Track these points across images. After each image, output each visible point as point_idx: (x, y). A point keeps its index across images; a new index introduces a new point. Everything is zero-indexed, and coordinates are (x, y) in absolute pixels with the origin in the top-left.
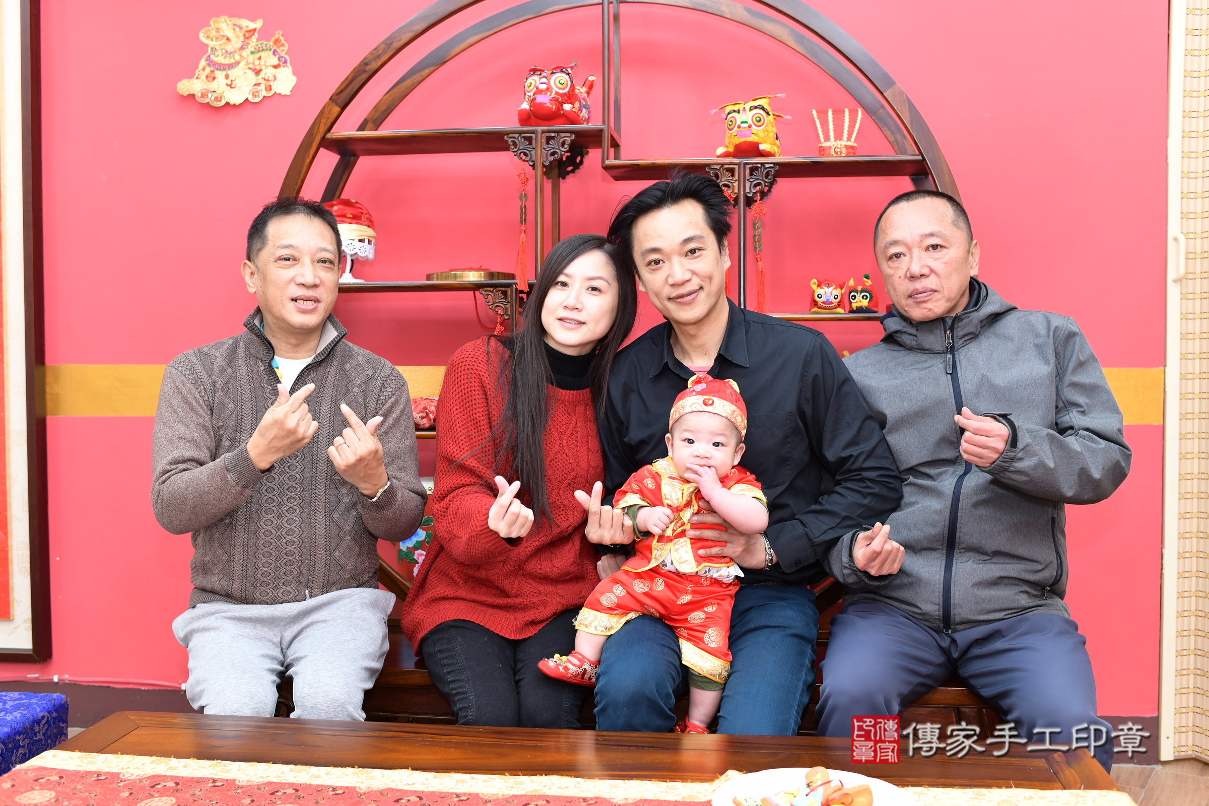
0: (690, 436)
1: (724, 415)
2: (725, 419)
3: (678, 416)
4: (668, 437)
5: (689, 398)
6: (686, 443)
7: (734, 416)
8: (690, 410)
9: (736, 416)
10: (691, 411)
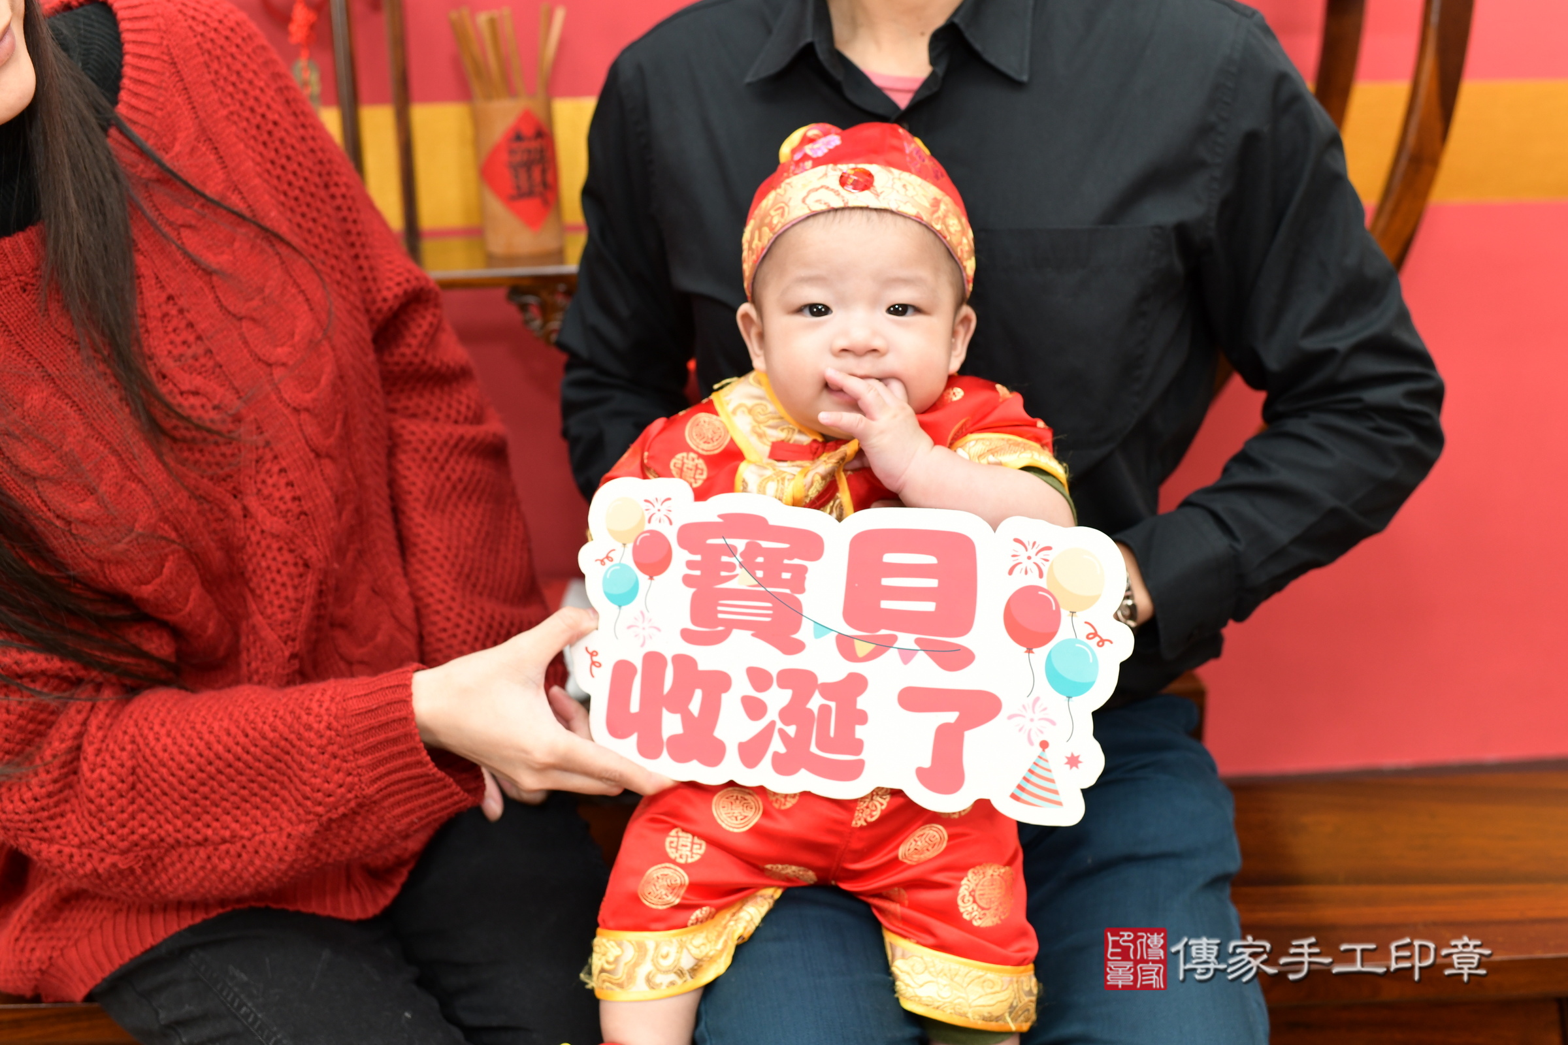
0: (815, 295)
1: (911, 211)
2: (916, 227)
3: (768, 236)
4: (746, 316)
5: (794, 180)
6: (807, 319)
7: (940, 213)
8: (804, 211)
9: (945, 216)
10: (806, 212)
